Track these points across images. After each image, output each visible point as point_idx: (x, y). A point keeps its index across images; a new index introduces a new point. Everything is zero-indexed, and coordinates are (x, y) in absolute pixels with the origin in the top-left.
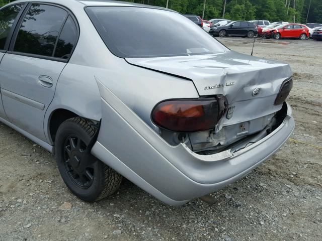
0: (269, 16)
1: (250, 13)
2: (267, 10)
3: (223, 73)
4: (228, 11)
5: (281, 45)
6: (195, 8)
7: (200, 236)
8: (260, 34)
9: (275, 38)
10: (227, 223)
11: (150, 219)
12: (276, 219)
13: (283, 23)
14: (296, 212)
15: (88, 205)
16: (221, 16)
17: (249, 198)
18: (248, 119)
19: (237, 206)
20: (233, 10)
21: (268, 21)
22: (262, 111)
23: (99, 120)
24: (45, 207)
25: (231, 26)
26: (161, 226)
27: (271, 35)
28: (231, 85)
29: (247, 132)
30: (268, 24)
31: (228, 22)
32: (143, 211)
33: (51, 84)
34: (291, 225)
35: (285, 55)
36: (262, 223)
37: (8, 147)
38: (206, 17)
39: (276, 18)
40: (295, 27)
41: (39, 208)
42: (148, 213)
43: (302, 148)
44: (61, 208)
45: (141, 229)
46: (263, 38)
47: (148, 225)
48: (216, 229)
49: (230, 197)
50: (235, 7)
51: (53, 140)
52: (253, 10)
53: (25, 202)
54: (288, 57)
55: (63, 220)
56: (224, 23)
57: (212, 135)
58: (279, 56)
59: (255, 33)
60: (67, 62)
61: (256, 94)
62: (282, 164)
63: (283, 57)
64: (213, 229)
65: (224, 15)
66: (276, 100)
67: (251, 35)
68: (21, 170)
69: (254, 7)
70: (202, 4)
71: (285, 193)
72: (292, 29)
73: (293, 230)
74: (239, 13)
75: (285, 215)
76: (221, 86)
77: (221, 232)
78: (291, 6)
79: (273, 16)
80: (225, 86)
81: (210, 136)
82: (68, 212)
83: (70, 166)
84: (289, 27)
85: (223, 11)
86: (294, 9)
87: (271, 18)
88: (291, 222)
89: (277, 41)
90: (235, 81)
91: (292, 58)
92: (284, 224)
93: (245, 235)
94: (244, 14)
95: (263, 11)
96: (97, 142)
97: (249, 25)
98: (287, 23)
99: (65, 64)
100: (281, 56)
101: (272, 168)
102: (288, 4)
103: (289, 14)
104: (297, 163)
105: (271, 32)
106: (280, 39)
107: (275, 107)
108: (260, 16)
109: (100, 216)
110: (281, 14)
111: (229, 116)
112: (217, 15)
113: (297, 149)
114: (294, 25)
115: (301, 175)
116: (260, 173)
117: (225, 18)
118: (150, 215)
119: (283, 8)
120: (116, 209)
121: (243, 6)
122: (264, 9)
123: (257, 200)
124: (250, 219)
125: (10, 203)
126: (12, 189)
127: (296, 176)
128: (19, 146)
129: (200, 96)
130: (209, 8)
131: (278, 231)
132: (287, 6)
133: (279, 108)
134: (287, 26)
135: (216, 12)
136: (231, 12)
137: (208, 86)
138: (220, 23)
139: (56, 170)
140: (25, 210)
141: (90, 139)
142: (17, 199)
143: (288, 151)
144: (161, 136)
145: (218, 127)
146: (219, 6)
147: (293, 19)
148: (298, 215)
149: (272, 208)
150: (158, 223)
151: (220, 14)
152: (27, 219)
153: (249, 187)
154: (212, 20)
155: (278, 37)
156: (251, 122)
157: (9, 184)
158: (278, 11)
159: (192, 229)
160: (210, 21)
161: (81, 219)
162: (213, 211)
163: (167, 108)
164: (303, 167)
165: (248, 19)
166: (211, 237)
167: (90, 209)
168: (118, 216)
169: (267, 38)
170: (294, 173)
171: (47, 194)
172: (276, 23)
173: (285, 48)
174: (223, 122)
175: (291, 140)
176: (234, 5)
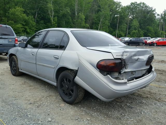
0: (151, 35)
1: (141, 34)
2: (149, 32)
3: (123, 51)
4: (129, 33)
5: (157, 49)
6: (113, 33)
7: (116, 116)
8: (146, 44)
9: (154, 46)
10: (127, 113)
11: (95, 110)
12: (149, 112)
13: (158, 38)
14: (158, 111)
15: (71, 105)
16: (125, 36)
17: (138, 106)
18: (135, 70)
19: (132, 108)
20: (132, 33)
21: (150, 38)
22: (141, 67)
23: (77, 69)
24: (54, 105)
25: (131, 40)
26: (100, 113)
27: (152, 44)
28: (126, 55)
29: (135, 76)
30: (150, 39)
31: (129, 39)
32: (92, 108)
33: (58, 58)
34: (155, 115)
35: (159, 53)
36: (143, 113)
37: (36, 87)
38: (118, 37)
39: (155, 36)
40: (164, 40)
41: (52, 106)
42: (94, 108)
43: (163, 89)
44: (60, 105)
45: (92, 113)
46: (148, 45)
47: (95, 112)
48: (123, 114)
49: (129, 105)
50: (133, 32)
51: (57, 80)
52: (142, 32)
53: (46, 103)
54: (160, 54)
55: (62, 109)
56: (127, 39)
57: (120, 75)
58: (156, 53)
59: (143, 43)
60: (64, 50)
61: (137, 60)
62: (153, 95)
63: (158, 54)
64: (122, 114)
65: (127, 36)
66: (146, 63)
67: (141, 44)
68: (43, 94)
69: (143, 31)
70: (115, 31)
71: (154, 104)
72: (163, 41)
73: (156, 116)
74: (135, 34)
75: (153, 111)
76: (122, 55)
77: (125, 115)
78: (163, 30)
79: (153, 35)
80: (124, 56)
81: (119, 75)
82: (63, 107)
83: (63, 90)
84: (161, 40)
85: (126, 34)
86: (164, 32)
87: (152, 36)
88: (155, 114)
89: (155, 47)
90: (128, 54)
91: (162, 54)
92: (153, 114)
93: (135, 117)
94: (137, 35)
95: (147, 33)
96: (77, 76)
97: (140, 40)
98: (160, 38)
99: (64, 51)
100: (157, 53)
101: (149, 96)
102: (160, 29)
103: (161, 34)
104: (160, 94)
105: (152, 42)
106: (157, 46)
107: (146, 66)
108: (146, 35)
109: (76, 109)
110: (157, 34)
111: (127, 68)
112: (123, 36)
113: (161, 90)
114: (163, 39)
115: (162, 98)
116: (143, 97)
117: (128, 37)
118: (95, 109)
119: (158, 31)
120: (82, 107)
121: (137, 31)
122: (148, 32)
123: (141, 106)
124: (138, 112)
125: (41, 104)
126: (40, 100)
127: (159, 99)
128: (40, 87)
129: (114, 58)
130: (119, 33)
131: (149, 116)
132: (160, 30)
133: (148, 67)
134: (160, 39)
135: (123, 34)
136: (131, 34)
137: (117, 55)
138: (125, 39)
139: (56, 94)
140: (47, 106)
141: (73, 78)
142: (43, 103)
143: (157, 90)
144: (101, 73)
145: (122, 71)
146: (124, 31)
147: (164, 36)
148: (158, 112)
149: (147, 109)
150: (99, 112)
151: (125, 35)
152: (48, 109)
153: (138, 102)
154: (121, 38)
155: (155, 45)
156: (136, 72)
157: (39, 98)
158: (156, 33)
159: (113, 114)
160: (120, 38)
161: (69, 109)
162: (122, 109)
163: (102, 63)
164: (163, 96)
165: (140, 37)
166: (121, 117)
167: (71, 106)
168: (83, 109)
169: (150, 46)
170: (159, 98)
171: (54, 101)
172: (154, 38)
173: (159, 50)
174: (124, 70)
175: (158, 86)
176: (132, 31)
